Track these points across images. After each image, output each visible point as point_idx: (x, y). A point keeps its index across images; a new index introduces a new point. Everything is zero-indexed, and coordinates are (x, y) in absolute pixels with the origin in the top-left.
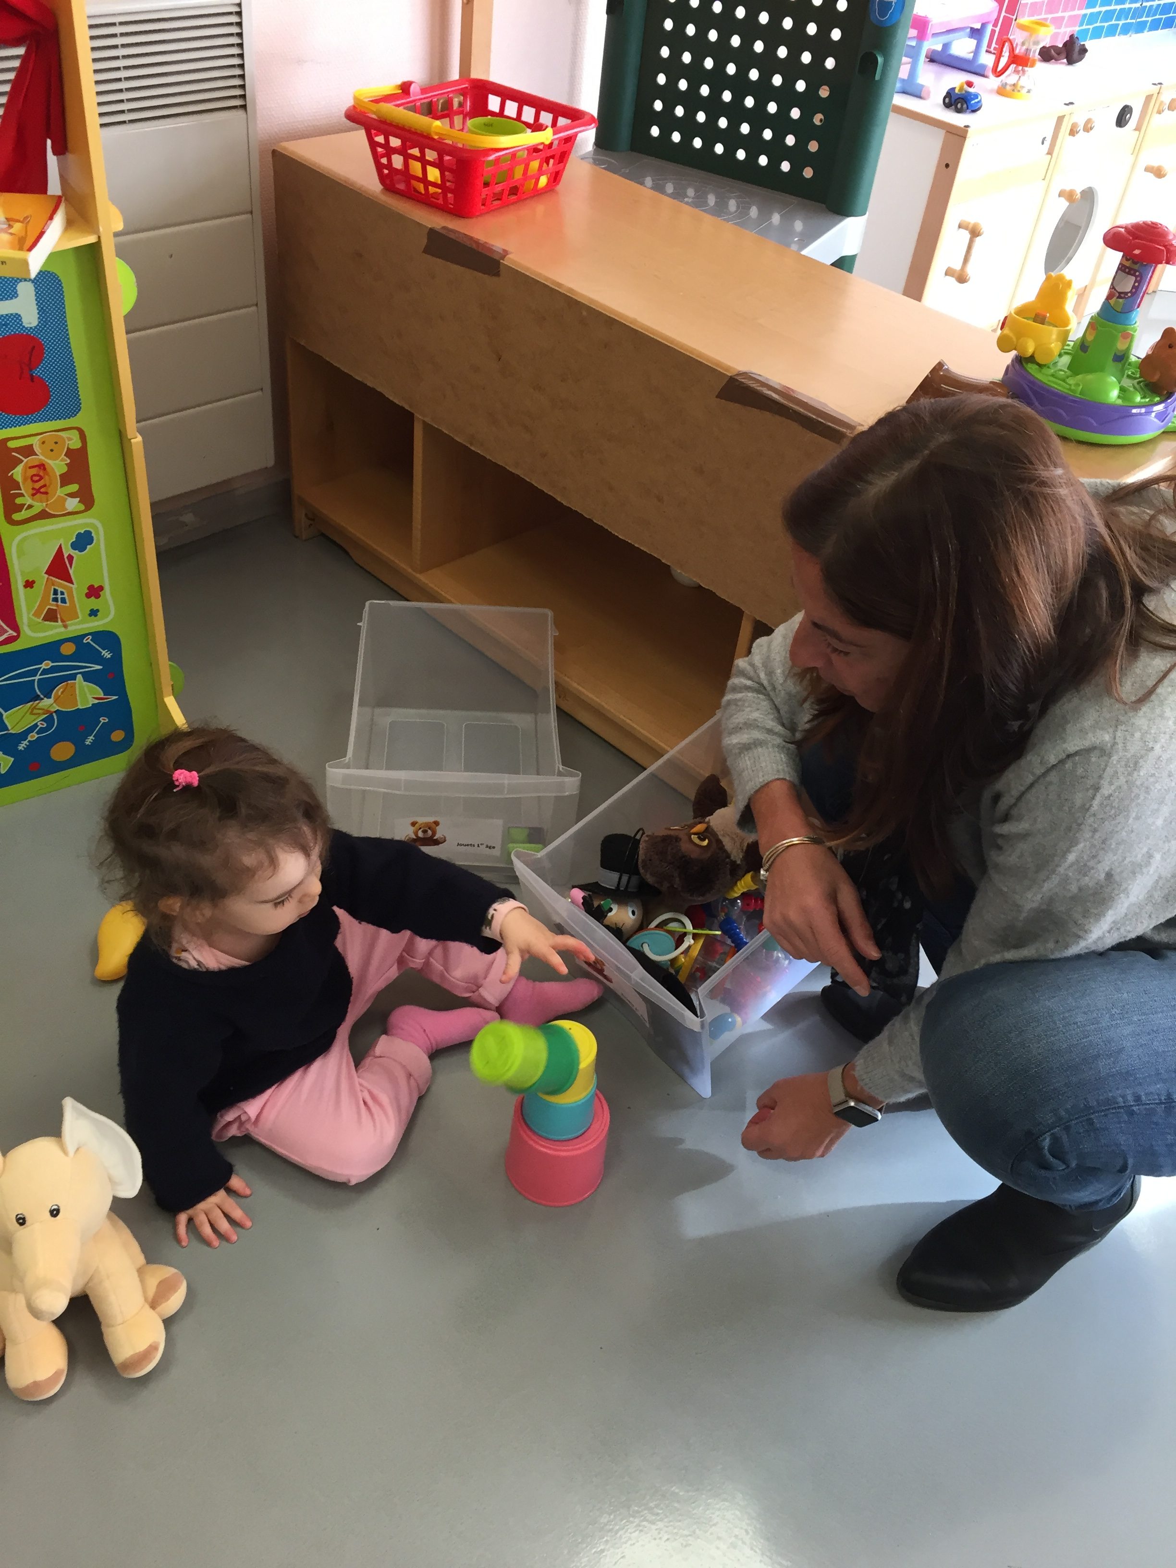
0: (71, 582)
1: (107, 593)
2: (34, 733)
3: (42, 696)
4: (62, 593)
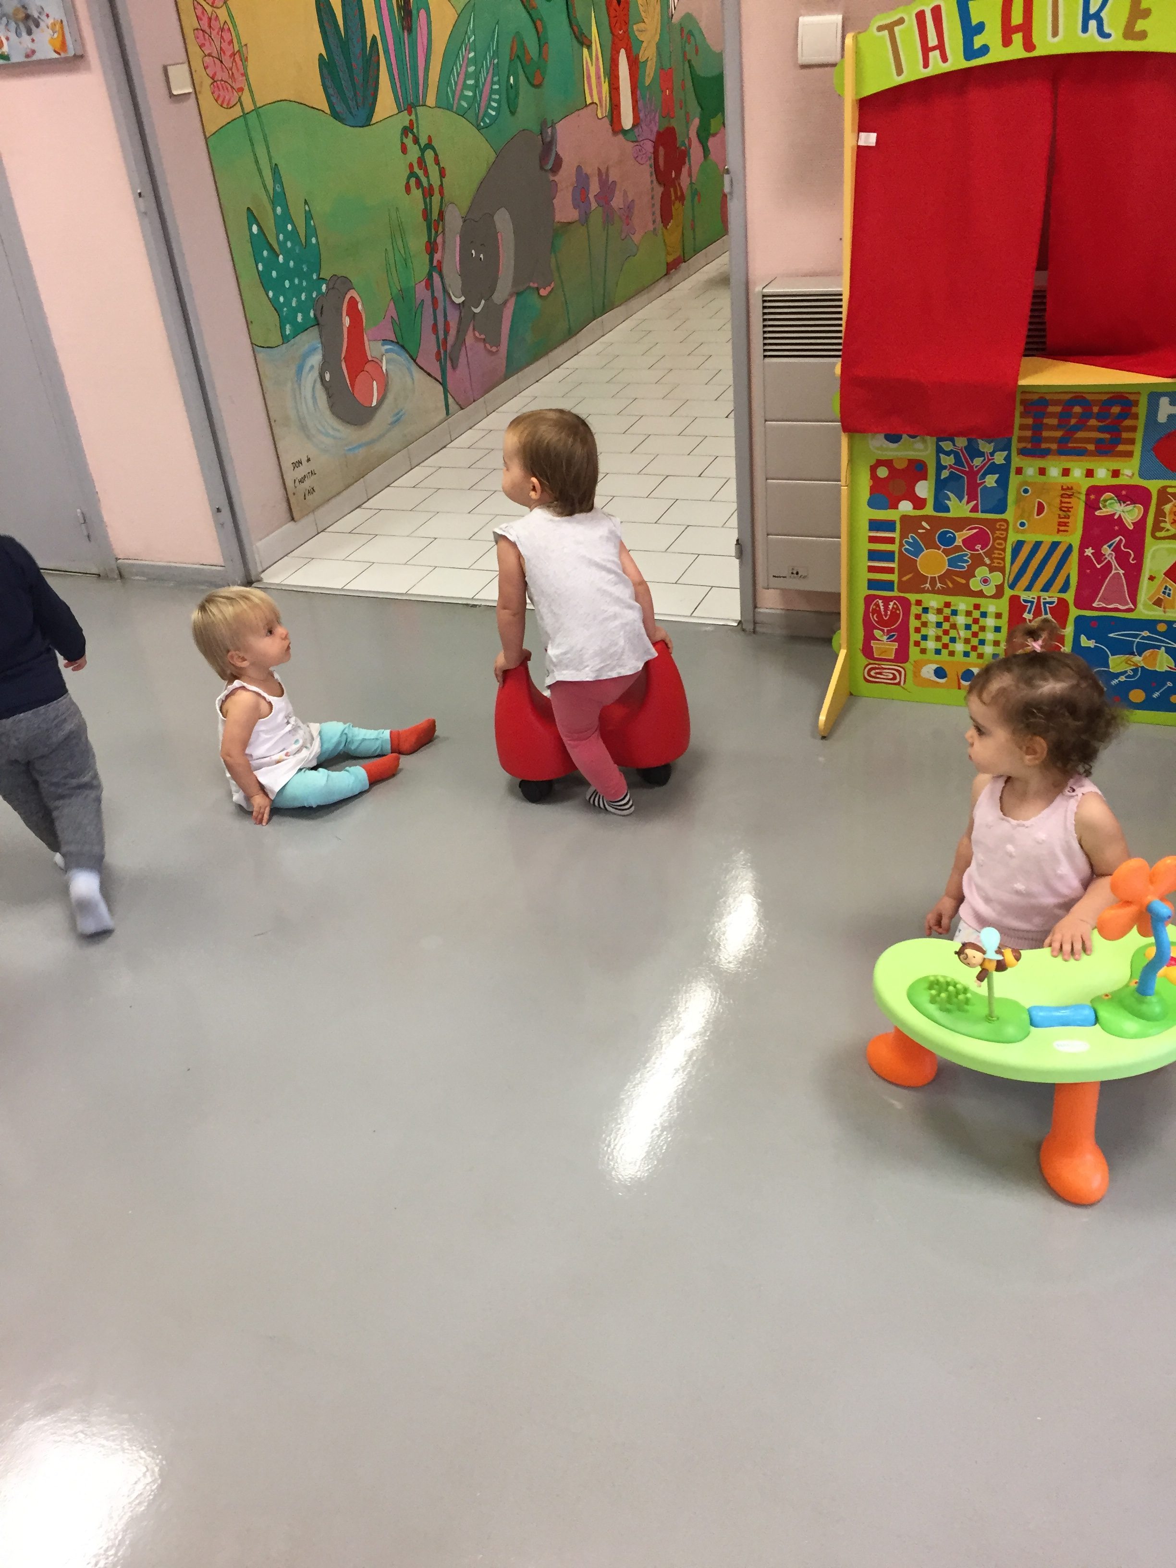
2: (1123, 677)
3: (1136, 654)
4: (1170, 590)
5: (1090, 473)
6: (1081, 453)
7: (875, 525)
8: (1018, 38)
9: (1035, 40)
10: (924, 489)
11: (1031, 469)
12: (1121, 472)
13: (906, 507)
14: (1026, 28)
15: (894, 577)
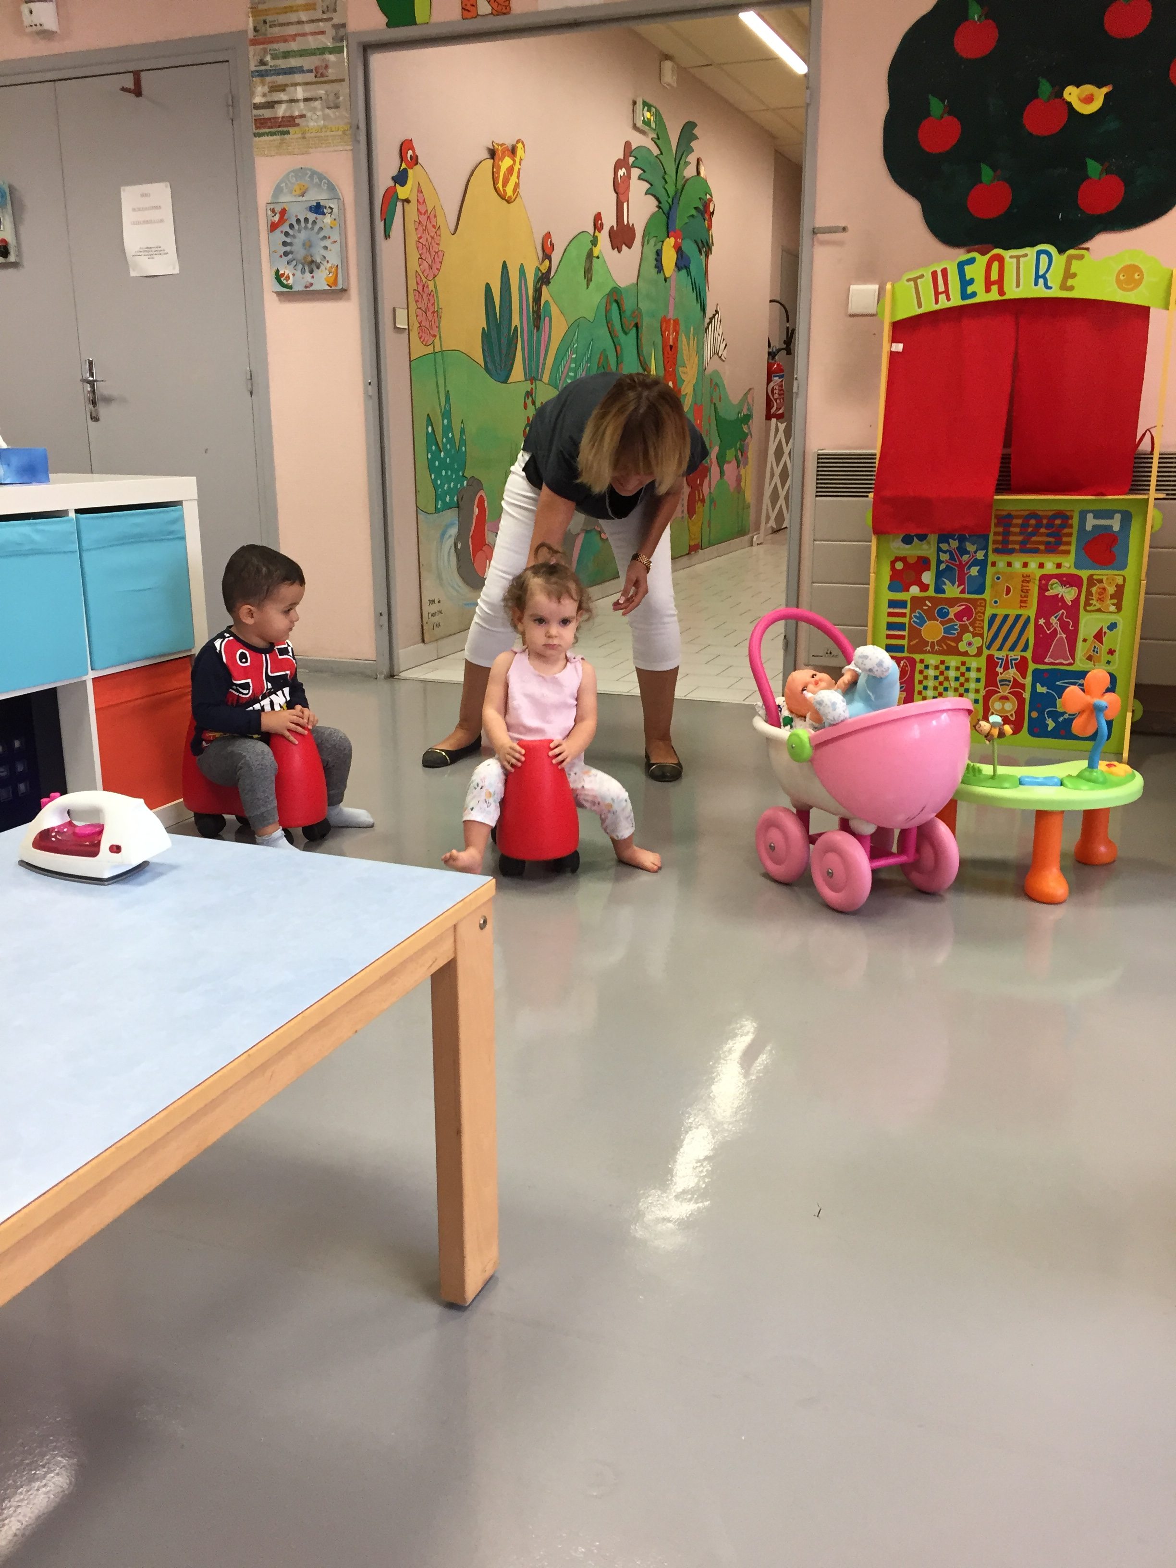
0: (1102, 644)
1: (1117, 654)
2: (1067, 715)
4: (1097, 649)
5: (1041, 566)
6: (1036, 551)
7: (892, 604)
8: (995, 288)
9: (1006, 289)
10: (928, 577)
11: (1001, 564)
12: (1063, 564)
13: (915, 590)
14: (1000, 282)
15: (904, 642)
